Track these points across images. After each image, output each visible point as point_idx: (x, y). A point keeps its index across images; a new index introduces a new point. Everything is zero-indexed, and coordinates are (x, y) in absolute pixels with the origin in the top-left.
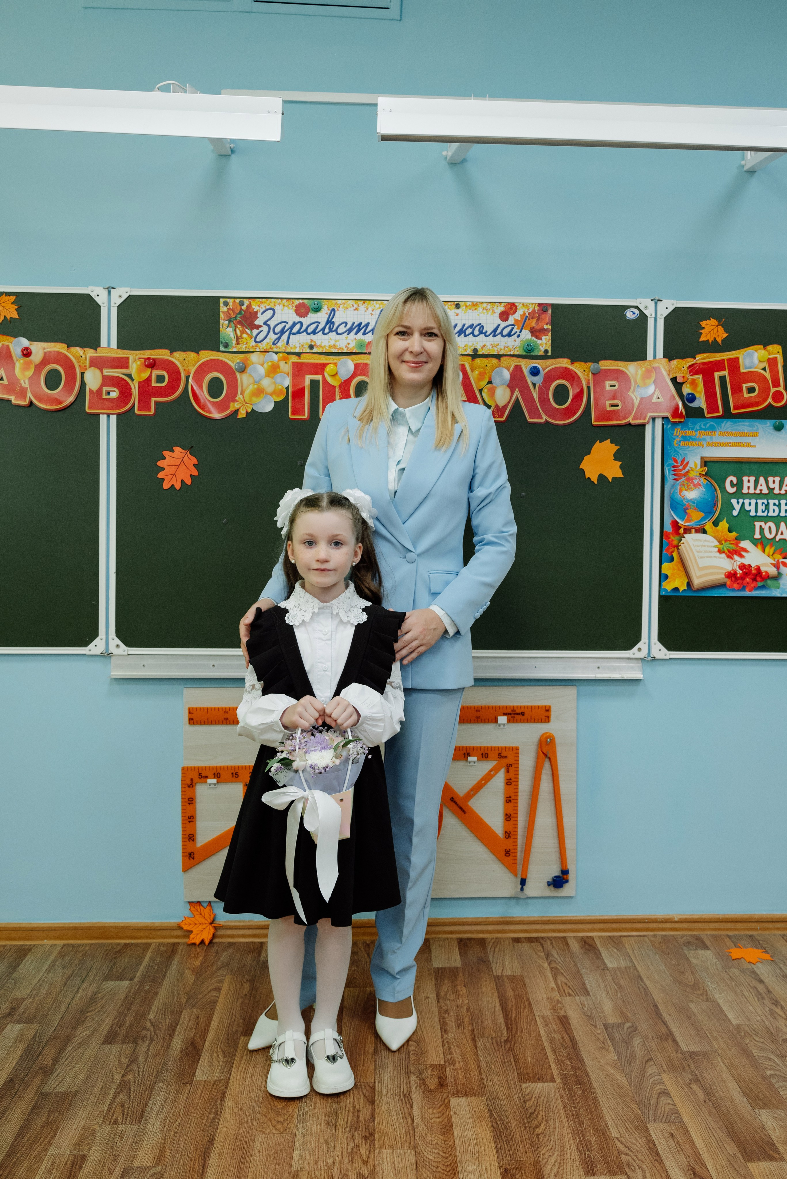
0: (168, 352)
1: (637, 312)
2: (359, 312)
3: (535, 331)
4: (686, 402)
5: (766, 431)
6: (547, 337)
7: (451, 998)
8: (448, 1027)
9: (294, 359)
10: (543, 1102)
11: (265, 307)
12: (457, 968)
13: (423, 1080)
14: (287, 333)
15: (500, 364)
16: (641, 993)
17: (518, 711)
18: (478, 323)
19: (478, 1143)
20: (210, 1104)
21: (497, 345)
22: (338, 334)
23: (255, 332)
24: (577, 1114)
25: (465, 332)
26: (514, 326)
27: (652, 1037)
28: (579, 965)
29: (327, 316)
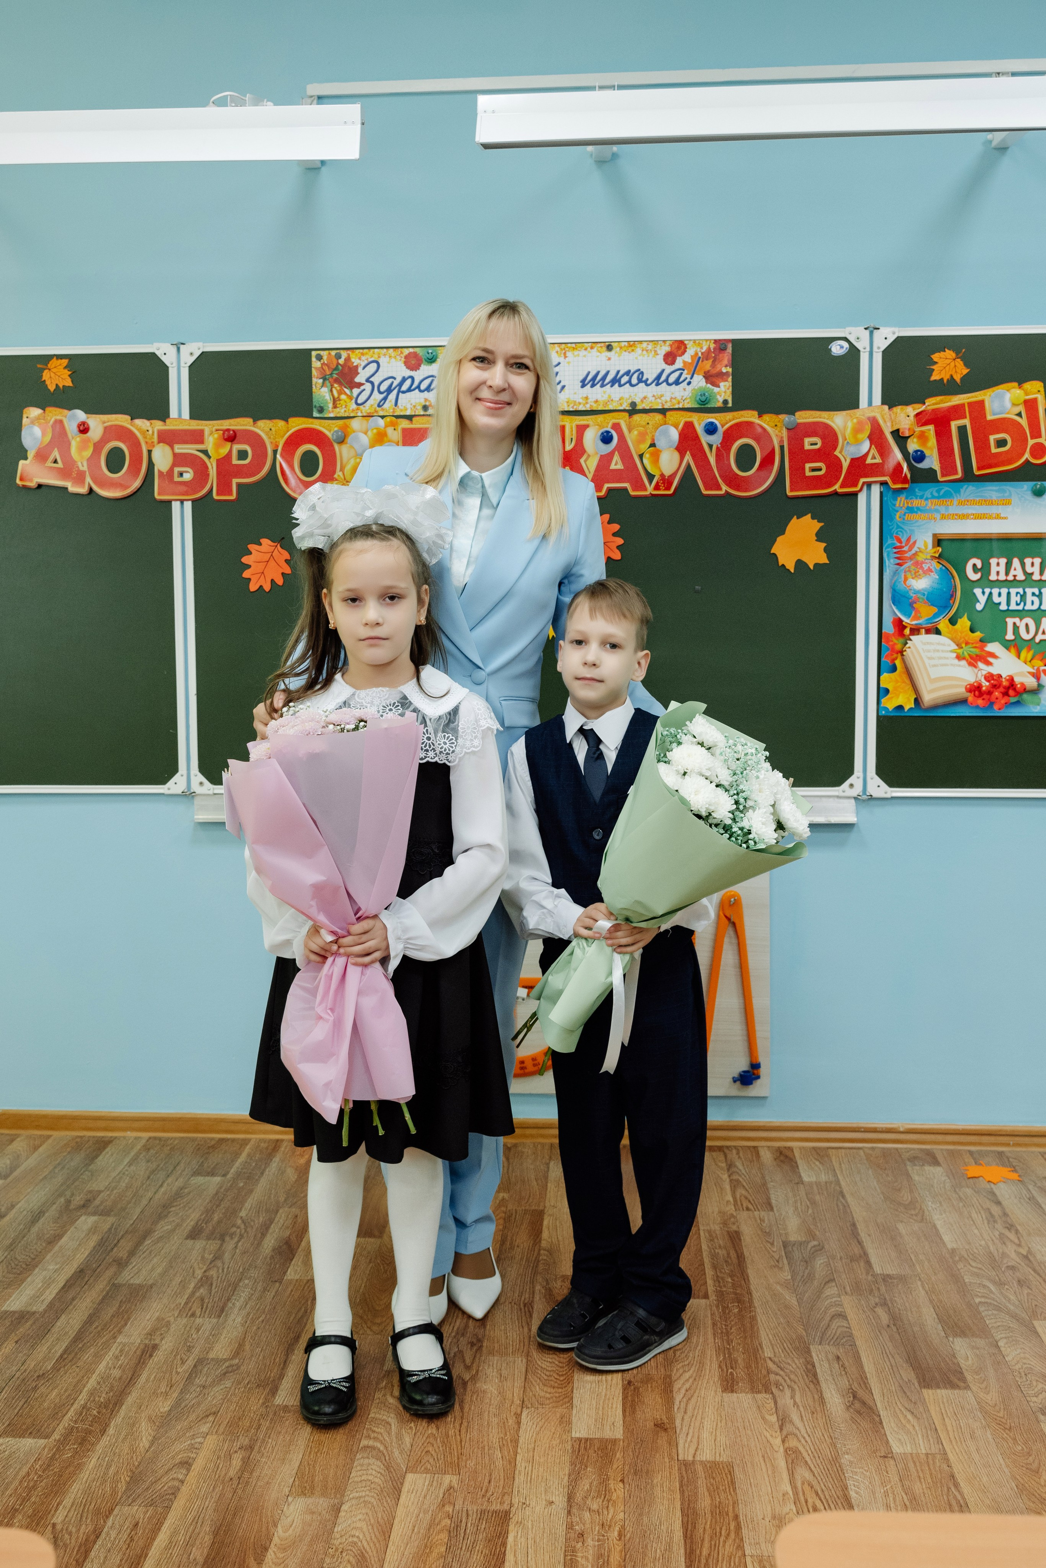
0: (250, 421)
1: (846, 345)
3: (711, 376)
4: (913, 462)
5: (1022, 497)
6: (726, 383)
11: (367, 359)
14: (395, 392)
15: (665, 421)
16: (839, 1211)
18: (636, 368)
21: (662, 396)
23: (356, 391)
24: (727, 1332)
25: (619, 381)
26: (684, 370)
27: (841, 1257)
28: (767, 1178)
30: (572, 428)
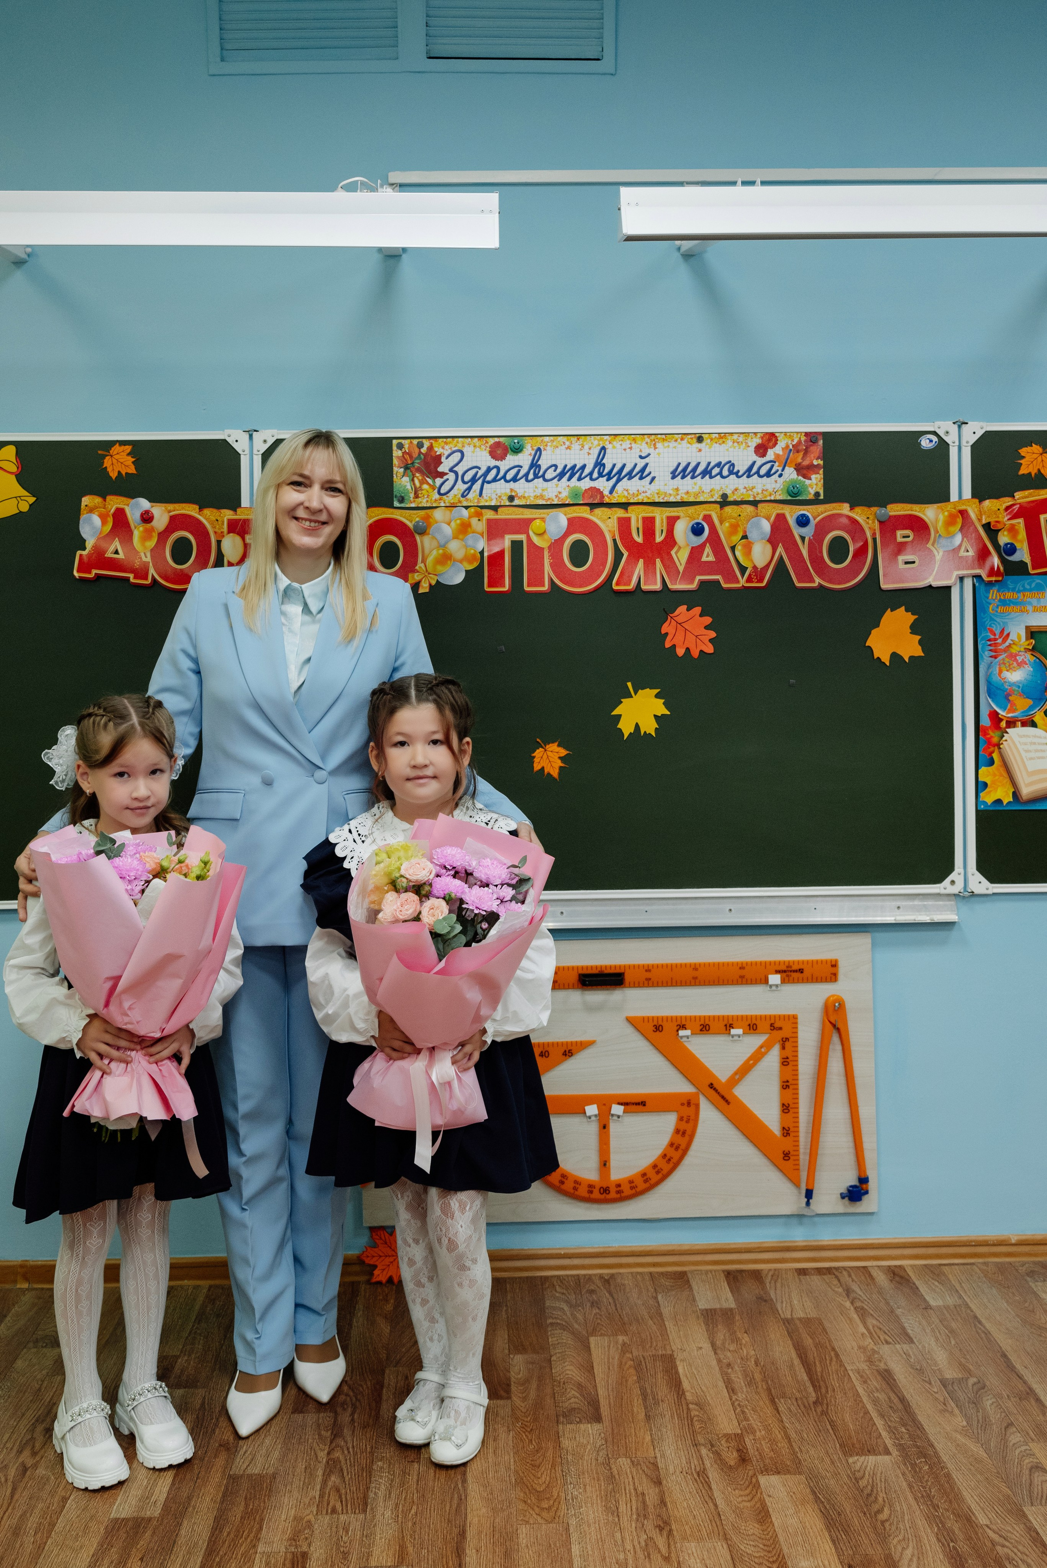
1: (935, 439)
2: (572, 452)
3: (802, 468)
4: (1004, 555)
6: (818, 476)
7: (731, 1349)
8: (736, 1386)
9: (489, 514)
10: (881, 1481)
11: (451, 448)
12: (731, 1310)
13: (717, 1454)
14: (480, 482)
15: (757, 513)
16: (982, 1338)
17: (795, 967)
18: (727, 460)
19: (807, 1533)
20: (450, 1488)
21: (753, 488)
22: (545, 480)
23: (439, 481)
24: (928, 1496)
25: (710, 472)
26: (775, 462)
27: (1008, 1396)
28: (892, 1304)
29: (531, 458)
30: (662, 520)
